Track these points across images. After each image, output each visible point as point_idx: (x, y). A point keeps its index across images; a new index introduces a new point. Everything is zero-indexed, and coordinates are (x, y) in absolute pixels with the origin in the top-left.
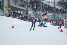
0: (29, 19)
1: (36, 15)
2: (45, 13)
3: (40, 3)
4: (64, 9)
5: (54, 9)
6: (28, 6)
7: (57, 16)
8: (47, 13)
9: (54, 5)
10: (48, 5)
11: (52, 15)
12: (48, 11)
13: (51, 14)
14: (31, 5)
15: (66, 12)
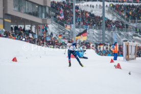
0: (49, 42)
1: (64, 34)
2: (82, 30)
3: (72, 8)
4: (123, 20)
5: (101, 21)
6: (47, 16)
7: (108, 36)
8: (86, 30)
9: (102, 12)
10: (90, 13)
11: (97, 34)
12: (89, 24)
13: (95, 31)
14: (52, 13)
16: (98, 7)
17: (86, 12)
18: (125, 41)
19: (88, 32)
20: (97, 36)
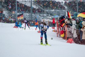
0: (4, 20)
1: (11, 16)
2: (21, 13)
3: (15, 3)
4: (41, 8)
5: (30, 9)
7: (34, 16)
9: (30, 4)
10: (24, 5)
11: (28, 15)
12: (24, 11)
13: (28, 14)
14: (5, 5)
15: (44, 12)
16: (29, 2)
19: (24, 14)
20: (29, 17)
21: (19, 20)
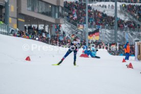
0: (62, 41)
1: (77, 33)
2: (94, 29)
4: (135, 20)
5: (114, 21)
6: (61, 15)
7: (121, 36)
8: (99, 29)
9: (114, 12)
11: (110, 34)
12: (102, 24)
13: (108, 31)
14: (65, 13)
15: (139, 28)
16: (110, 7)
17: (99, 12)
18: (137, 41)
19: (100, 31)
20: (110, 36)
21: (90, 42)
